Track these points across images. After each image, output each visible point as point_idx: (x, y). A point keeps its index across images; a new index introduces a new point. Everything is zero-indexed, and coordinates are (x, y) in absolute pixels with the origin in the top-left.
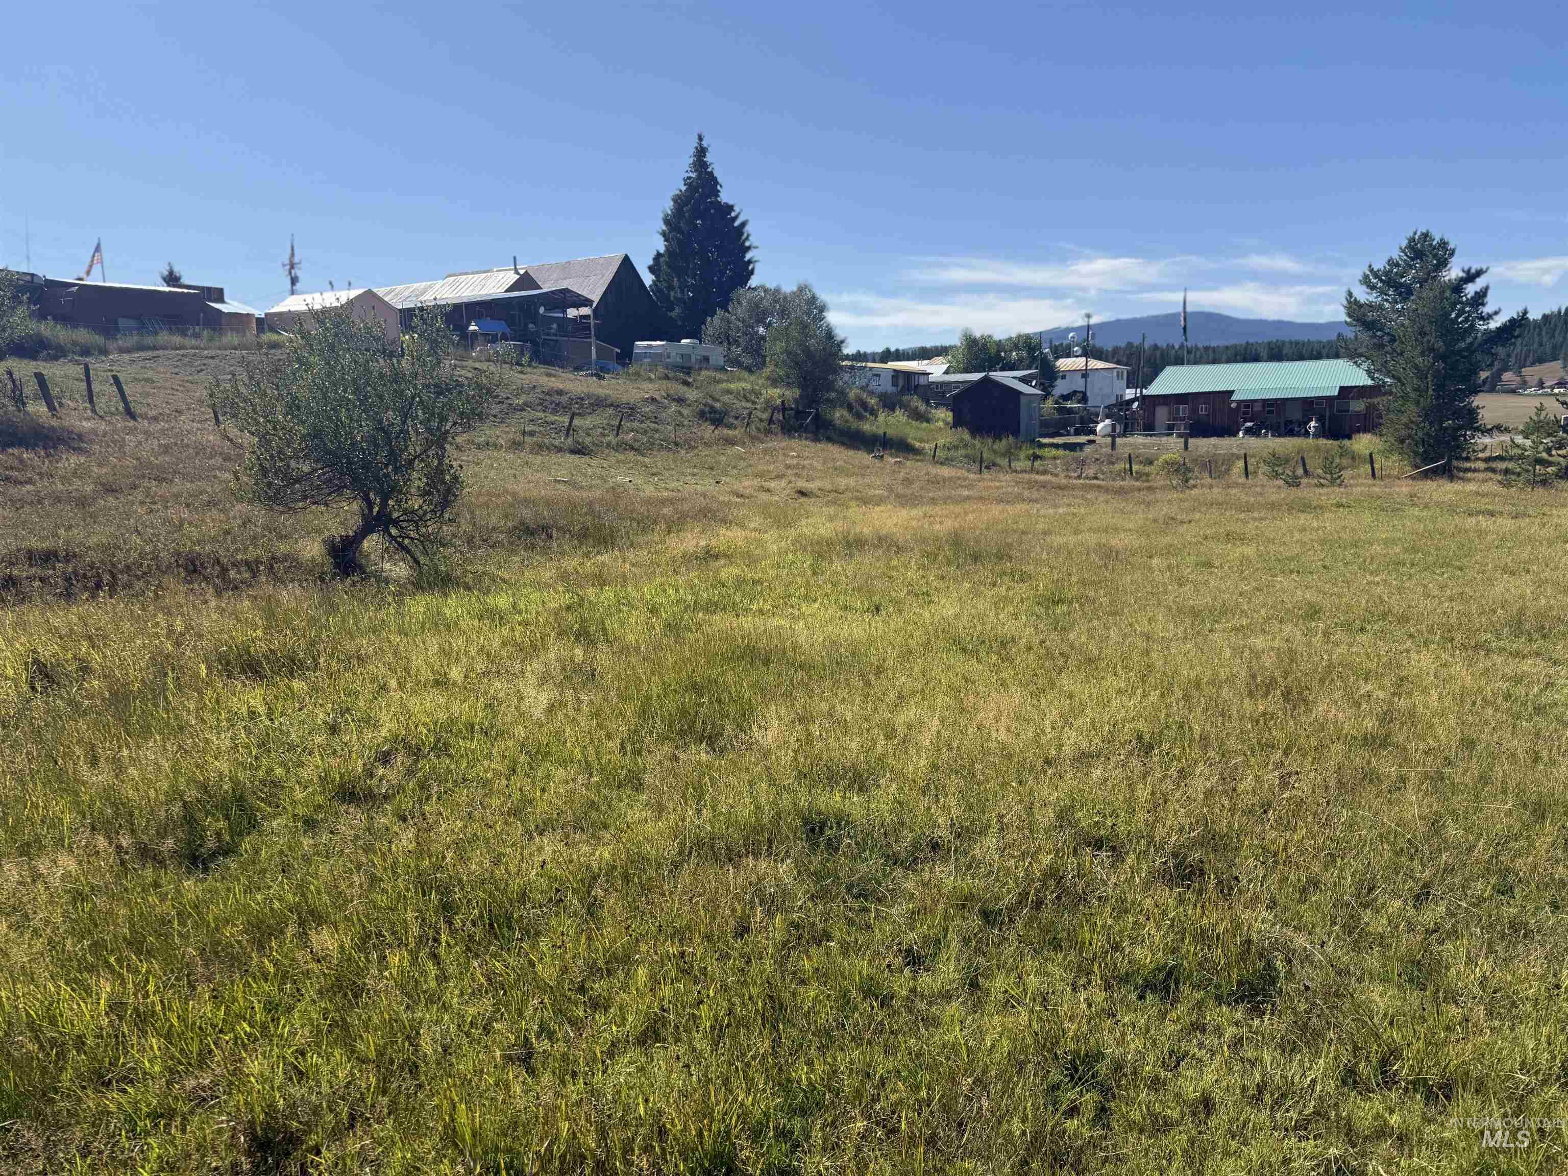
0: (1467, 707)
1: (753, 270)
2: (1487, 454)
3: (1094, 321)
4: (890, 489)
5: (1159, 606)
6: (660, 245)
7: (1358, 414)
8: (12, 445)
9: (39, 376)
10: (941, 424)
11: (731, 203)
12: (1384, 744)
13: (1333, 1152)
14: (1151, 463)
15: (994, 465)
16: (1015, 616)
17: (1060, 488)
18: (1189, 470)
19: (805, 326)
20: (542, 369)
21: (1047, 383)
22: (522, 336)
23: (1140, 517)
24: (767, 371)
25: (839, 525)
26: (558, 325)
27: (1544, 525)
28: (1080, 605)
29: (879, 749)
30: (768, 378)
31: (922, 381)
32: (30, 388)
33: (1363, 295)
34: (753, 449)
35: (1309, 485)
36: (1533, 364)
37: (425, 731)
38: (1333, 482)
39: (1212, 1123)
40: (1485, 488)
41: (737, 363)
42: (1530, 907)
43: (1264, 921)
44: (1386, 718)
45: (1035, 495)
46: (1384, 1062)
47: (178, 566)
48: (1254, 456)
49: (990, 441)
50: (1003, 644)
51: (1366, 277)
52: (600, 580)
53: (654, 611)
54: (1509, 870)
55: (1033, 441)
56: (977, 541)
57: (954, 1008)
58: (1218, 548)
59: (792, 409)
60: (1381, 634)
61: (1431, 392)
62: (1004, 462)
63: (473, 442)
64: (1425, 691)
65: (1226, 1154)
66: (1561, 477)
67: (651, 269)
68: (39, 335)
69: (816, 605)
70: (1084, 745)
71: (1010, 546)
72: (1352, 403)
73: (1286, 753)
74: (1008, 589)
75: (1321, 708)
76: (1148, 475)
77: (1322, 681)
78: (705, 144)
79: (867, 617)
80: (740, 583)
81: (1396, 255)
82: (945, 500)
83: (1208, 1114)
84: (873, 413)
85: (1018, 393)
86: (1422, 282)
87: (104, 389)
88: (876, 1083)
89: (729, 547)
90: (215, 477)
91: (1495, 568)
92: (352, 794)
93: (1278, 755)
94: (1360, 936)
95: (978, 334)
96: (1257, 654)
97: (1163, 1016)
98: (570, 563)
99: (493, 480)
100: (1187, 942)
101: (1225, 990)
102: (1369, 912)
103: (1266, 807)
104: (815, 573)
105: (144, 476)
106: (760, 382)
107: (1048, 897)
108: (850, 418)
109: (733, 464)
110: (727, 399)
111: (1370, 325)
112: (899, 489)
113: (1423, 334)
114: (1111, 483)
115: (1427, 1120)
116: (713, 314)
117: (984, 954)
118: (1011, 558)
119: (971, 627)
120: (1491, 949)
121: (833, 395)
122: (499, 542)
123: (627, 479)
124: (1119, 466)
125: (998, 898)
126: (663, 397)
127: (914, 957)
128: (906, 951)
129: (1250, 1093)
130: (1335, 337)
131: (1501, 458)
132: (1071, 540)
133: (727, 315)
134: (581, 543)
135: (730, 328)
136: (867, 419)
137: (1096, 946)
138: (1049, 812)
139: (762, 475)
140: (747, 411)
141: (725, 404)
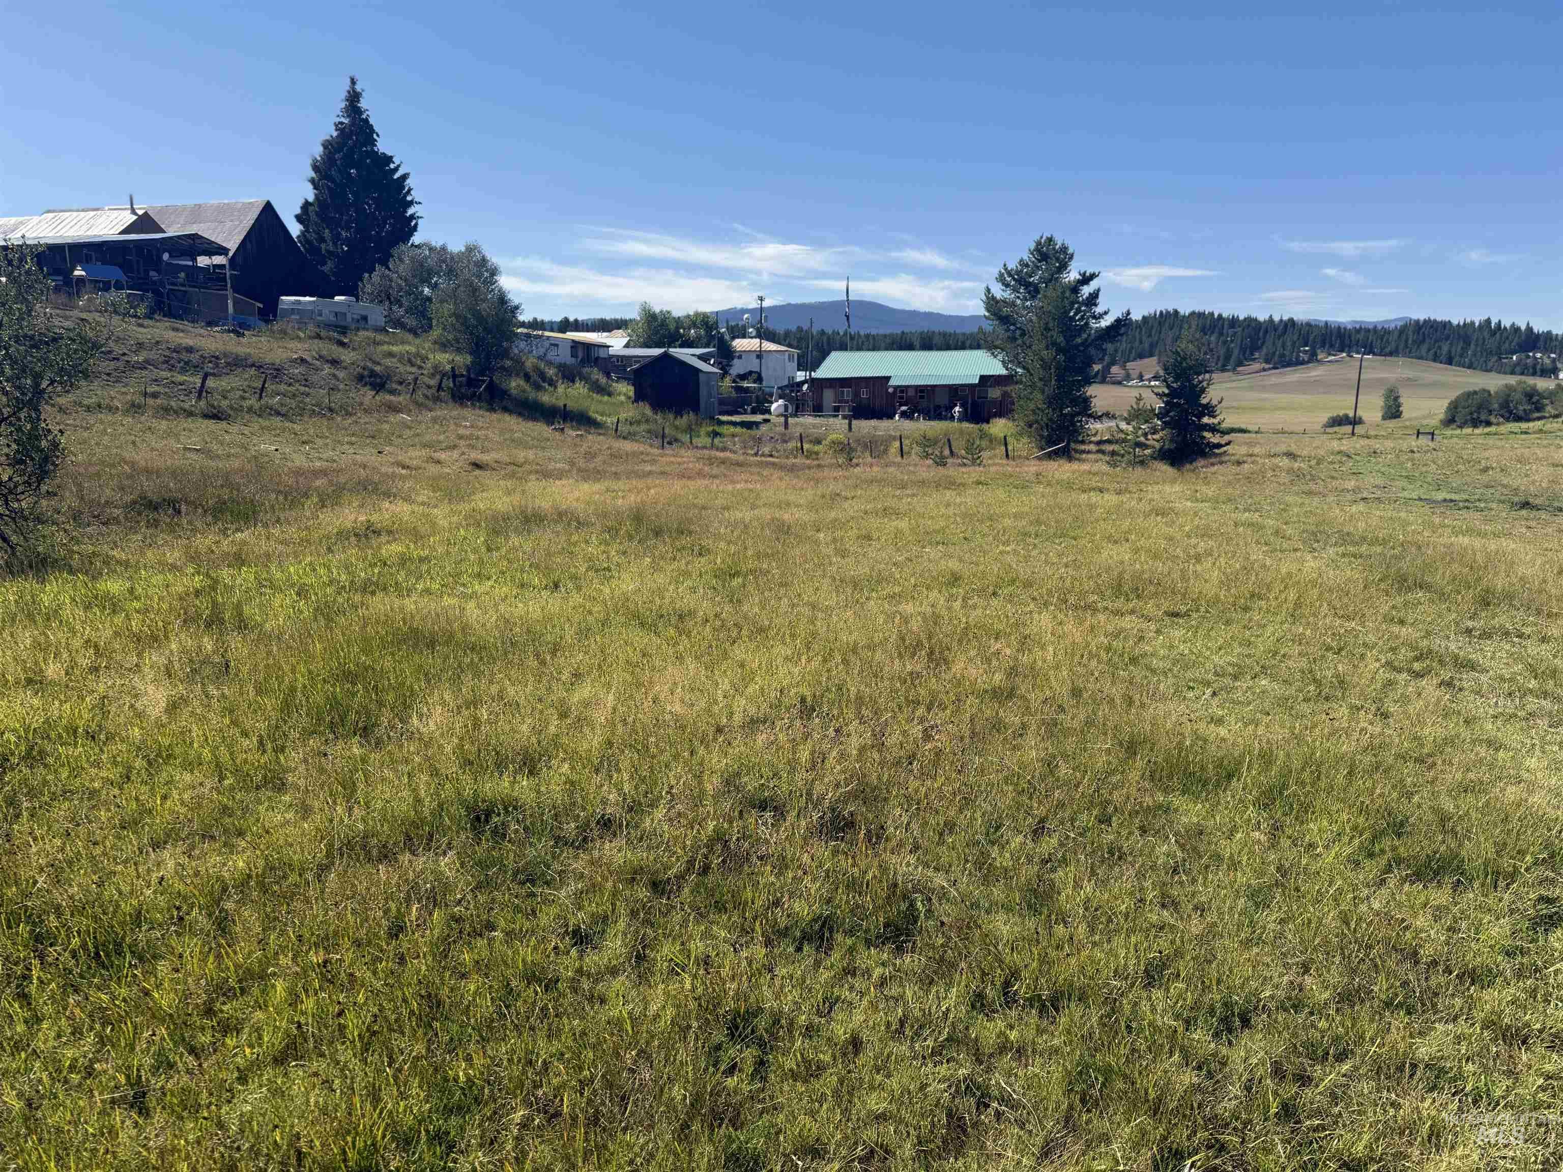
0: (1077, 659)
1: (416, 225)
2: (1098, 438)
3: (767, 303)
4: (572, 464)
5: (824, 576)
6: (310, 194)
7: (994, 402)
10: (623, 398)
11: (389, 153)
12: (1011, 695)
13: (962, 1072)
14: (819, 442)
15: (676, 440)
16: (693, 590)
17: (739, 464)
18: (852, 450)
19: (475, 290)
20: (167, 323)
21: (725, 362)
22: (141, 284)
23: (809, 493)
24: (436, 333)
25: (516, 499)
26: (187, 275)
27: (1141, 500)
28: (755, 578)
29: (552, 729)
30: (435, 342)
31: (602, 353)
33: (998, 291)
34: (420, 418)
35: (954, 465)
36: (1134, 360)
38: (974, 462)
39: (861, 1060)
40: (1095, 468)
41: (398, 324)
42: (1124, 833)
43: (908, 865)
44: (1012, 672)
45: (715, 471)
46: (1007, 984)
48: (908, 438)
49: (671, 416)
50: (681, 617)
51: (1001, 275)
52: (239, 560)
53: (302, 592)
54: (1108, 802)
55: (712, 418)
56: (659, 516)
57: (619, 983)
58: (874, 523)
59: (462, 376)
60: (1010, 599)
61: (1053, 382)
62: (686, 438)
63: (80, 404)
64: (1043, 647)
65: (872, 1088)
66: (1155, 459)
67: (299, 218)
69: (490, 583)
70: (752, 711)
71: (690, 521)
72: (990, 390)
73: (929, 709)
74: (688, 563)
75: (957, 668)
76: (817, 453)
77: (960, 641)
78: (358, 88)
79: (545, 594)
80: (404, 561)
81: (1026, 257)
82: (630, 475)
83: (856, 1054)
84: (552, 383)
85: (697, 371)
86: (1048, 282)
88: (538, 1068)
89: (394, 523)
91: (1102, 538)
93: (921, 711)
94: (989, 871)
95: (657, 309)
96: (906, 620)
97: (817, 964)
98: (204, 542)
99: (107, 447)
100: (840, 891)
101: (873, 932)
102: (996, 848)
103: (911, 758)
104: (489, 549)
106: (426, 345)
107: (716, 862)
108: (527, 388)
109: (397, 433)
110: (388, 362)
111: (1004, 320)
112: (581, 463)
113: (1047, 329)
114: (784, 461)
115: (1040, 1031)
116: (371, 270)
117: (652, 925)
118: (691, 533)
119: (651, 602)
120: (1093, 873)
121: (508, 363)
122: (114, 519)
123: (273, 448)
124: (791, 445)
125: (667, 868)
126: (314, 358)
127: (581, 936)
128: (573, 931)
129: (894, 1027)
130: (976, 330)
131: (1109, 442)
132: (747, 515)
133: (387, 272)
134: (216, 519)
135: (391, 287)
136: (546, 390)
137: (759, 903)
138: (716, 780)
139: (431, 445)
140: (413, 376)
141: (387, 367)
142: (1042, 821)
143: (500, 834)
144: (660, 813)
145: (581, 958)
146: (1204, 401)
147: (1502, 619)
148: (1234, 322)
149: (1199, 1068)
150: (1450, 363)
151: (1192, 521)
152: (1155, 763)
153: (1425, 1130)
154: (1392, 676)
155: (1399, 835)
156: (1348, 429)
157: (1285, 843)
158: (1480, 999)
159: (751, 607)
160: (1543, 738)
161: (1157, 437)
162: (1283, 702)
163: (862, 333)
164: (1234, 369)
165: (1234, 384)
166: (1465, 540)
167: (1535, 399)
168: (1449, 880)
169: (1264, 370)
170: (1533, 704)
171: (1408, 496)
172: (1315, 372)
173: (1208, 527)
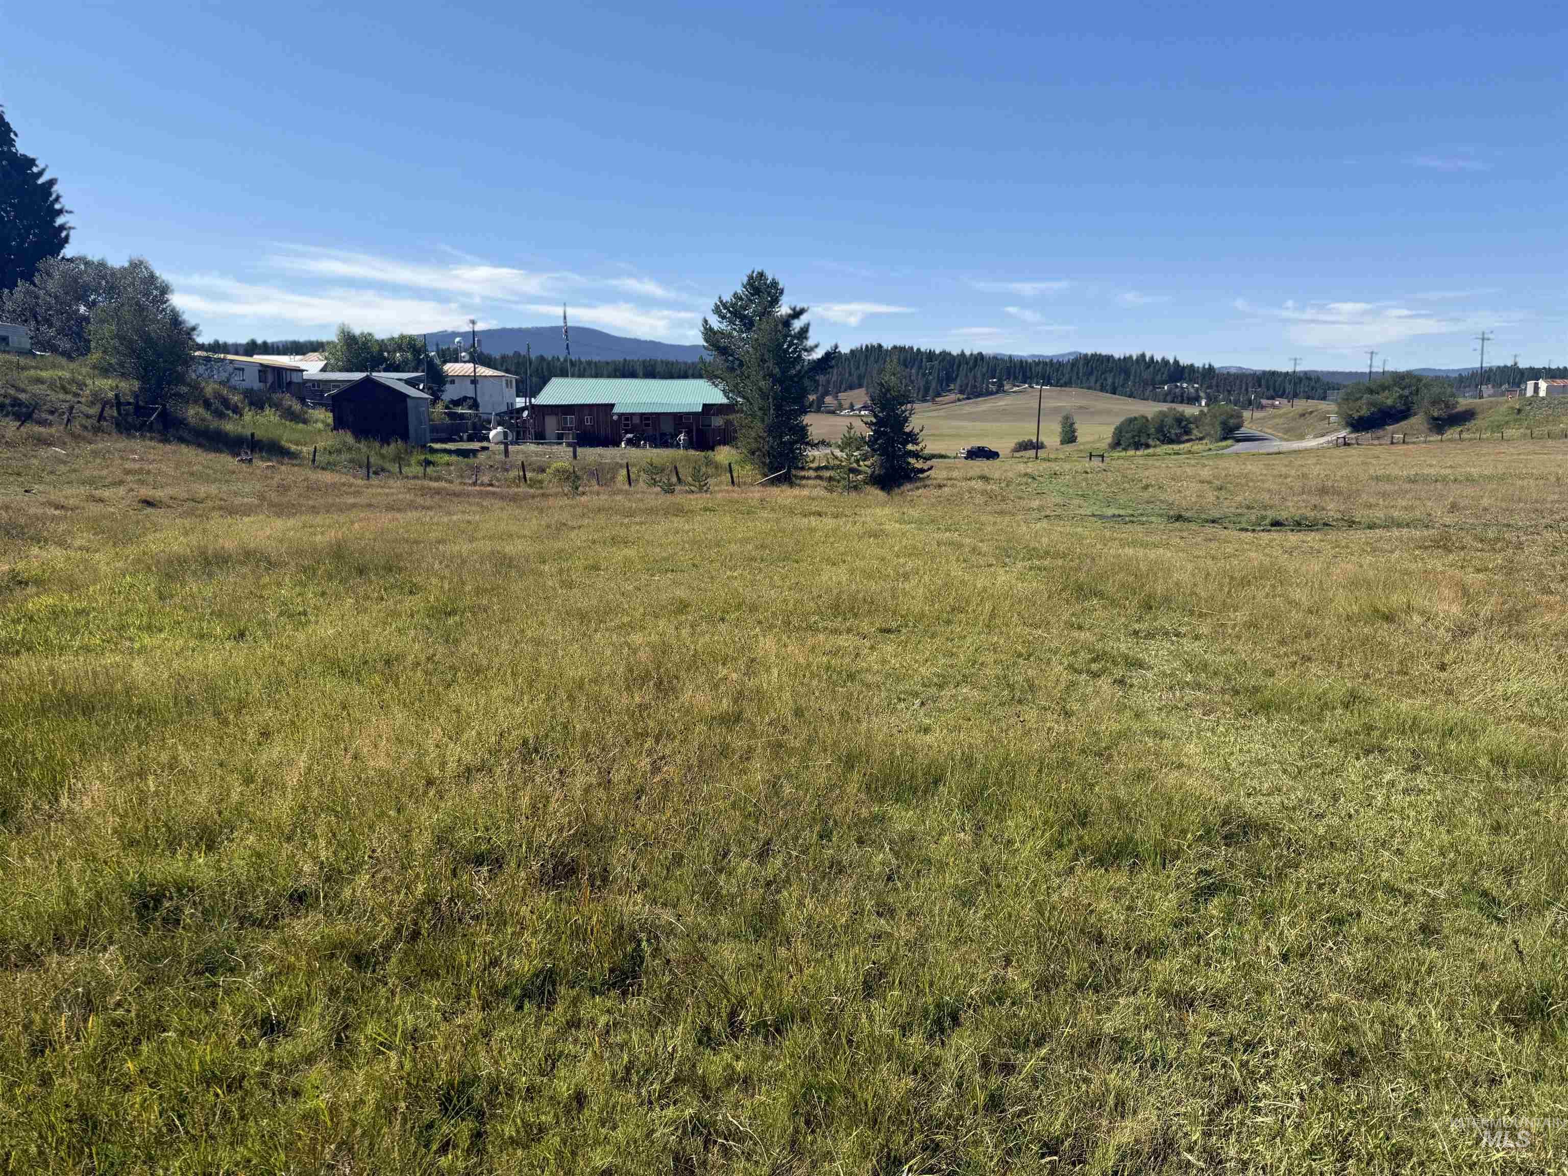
0: (799, 679)
1: (67, 237)
2: (815, 465)
3: (480, 327)
4: (262, 497)
7: (717, 430)
10: (320, 425)
11: (31, 155)
12: (738, 718)
13: (689, 1111)
14: (543, 471)
15: (383, 470)
16: (403, 632)
17: (455, 494)
18: (578, 478)
19: (141, 308)
21: (435, 387)
23: (534, 524)
24: (95, 357)
25: (194, 539)
27: (855, 523)
28: (473, 615)
29: (235, 797)
30: (94, 367)
31: (295, 378)
33: (715, 323)
34: (77, 451)
35: (681, 492)
36: (845, 390)
38: (701, 489)
39: (585, 1115)
40: (815, 493)
41: (49, 346)
42: (844, 846)
43: (635, 904)
44: (739, 697)
45: (429, 502)
46: (733, 1014)
48: (634, 465)
49: (377, 445)
50: (387, 662)
51: (717, 307)
54: (828, 817)
55: (424, 446)
56: (362, 552)
57: (316, 1072)
58: (603, 552)
59: (129, 404)
60: (738, 623)
61: (772, 412)
62: (395, 468)
64: (768, 670)
65: (597, 1142)
66: (867, 484)
69: (163, 635)
70: (468, 758)
71: (398, 557)
72: (713, 418)
73: (658, 741)
74: (397, 603)
75: (685, 697)
76: (541, 482)
77: (689, 669)
79: (228, 645)
80: (56, 614)
81: (740, 290)
82: (328, 509)
83: (580, 1109)
84: (237, 410)
85: (404, 397)
86: (761, 315)
89: (44, 572)
91: (822, 561)
93: (649, 743)
94: (716, 900)
95: (357, 331)
96: (634, 651)
97: (539, 1021)
100: (563, 941)
101: (599, 980)
102: (723, 875)
103: (640, 792)
104: (162, 597)
106: (84, 371)
107: (425, 926)
108: (208, 416)
109: (48, 468)
110: (37, 389)
111: (723, 351)
112: (273, 496)
113: (763, 361)
114: (505, 490)
115: (766, 1057)
116: (12, 285)
117: (355, 1002)
118: (400, 570)
119: (353, 646)
120: (815, 890)
121: (184, 389)
124: (514, 473)
125: (371, 939)
127: (272, 1025)
128: (263, 1020)
129: (619, 1076)
130: (697, 360)
131: (826, 468)
132: (465, 548)
133: (32, 287)
135: (37, 304)
136: (230, 418)
137: (474, 966)
138: (427, 837)
139: (91, 481)
140: (67, 405)
141: (34, 395)
142: (768, 843)
143: (173, 921)
144: (363, 879)
145: (271, 1049)
146: (907, 430)
147: (1164, 622)
148: (931, 355)
149: (915, 1072)
150: (1114, 393)
151: (900, 542)
152: (871, 774)
153: (1111, 1101)
154: (1074, 677)
155: (1084, 825)
156: (1032, 453)
157: (988, 841)
158: (1154, 970)
159: (468, 647)
160: (1198, 726)
161: (867, 463)
162: (981, 707)
163: (583, 360)
164: (933, 400)
165: (935, 414)
166: (1130, 551)
167: (1184, 423)
168: (1127, 863)
169: (959, 400)
170: (1190, 695)
171: (1083, 513)
172: (1001, 402)
173: (914, 547)
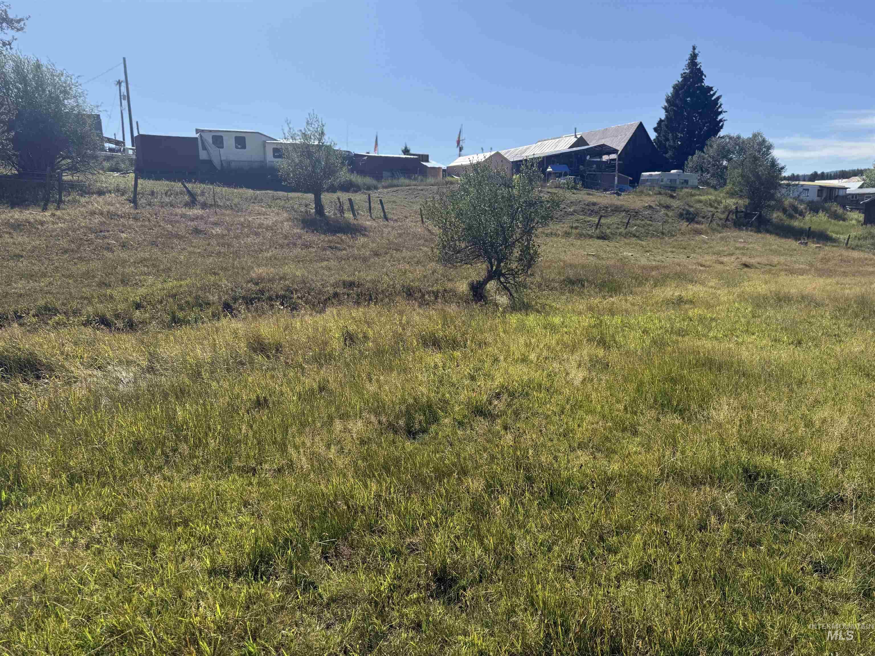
1: (722, 125)
6: (662, 115)
8: (339, 232)
9: (350, 200)
11: (711, 86)
19: (756, 159)
20: (585, 191)
22: (575, 172)
24: (727, 188)
25: (772, 287)
26: (597, 166)
30: (727, 193)
31: (841, 193)
32: (346, 206)
34: (713, 237)
37: (517, 385)
41: (706, 183)
47: (403, 292)
52: (612, 312)
53: (645, 332)
57: (851, 606)
59: (742, 212)
63: (544, 233)
67: (655, 130)
68: (350, 180)
69: (754, 337)
78: (696, 51)
79: (792, 347)
84: (802, 214)
87: (376, 205)
88: (791, 639)
89: (694, 297)
90: (421, 249)
92: (481, 412)
98: (596, 301)
99: (553, 254)
104: (754, 316)
105: (390, 248)
106: (721, 195)
108: (784, 217)
109: (699, 246)
110: (698, 206)
116: (693, 154)
121: (773, 203)
122: (555, 288)
123: (630, 254)
126: (656, 205)
127: (821, 568)
133: (702, 154)
134: (600, 291)
135: (704, 162)
136: (797, 218)
139: (719, 253)
140: (711, 213)
141: (697, 209)
145: (821, 581)
